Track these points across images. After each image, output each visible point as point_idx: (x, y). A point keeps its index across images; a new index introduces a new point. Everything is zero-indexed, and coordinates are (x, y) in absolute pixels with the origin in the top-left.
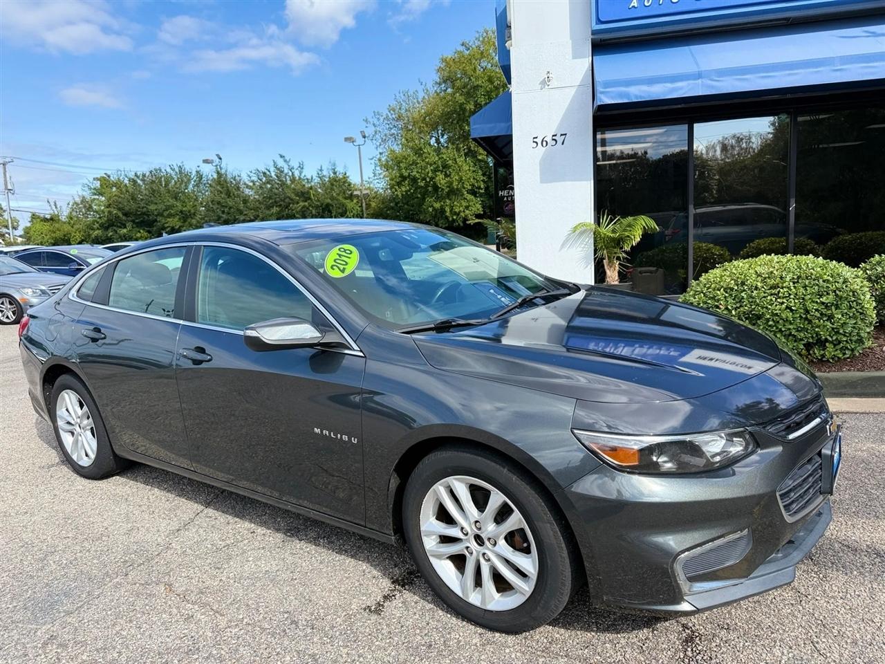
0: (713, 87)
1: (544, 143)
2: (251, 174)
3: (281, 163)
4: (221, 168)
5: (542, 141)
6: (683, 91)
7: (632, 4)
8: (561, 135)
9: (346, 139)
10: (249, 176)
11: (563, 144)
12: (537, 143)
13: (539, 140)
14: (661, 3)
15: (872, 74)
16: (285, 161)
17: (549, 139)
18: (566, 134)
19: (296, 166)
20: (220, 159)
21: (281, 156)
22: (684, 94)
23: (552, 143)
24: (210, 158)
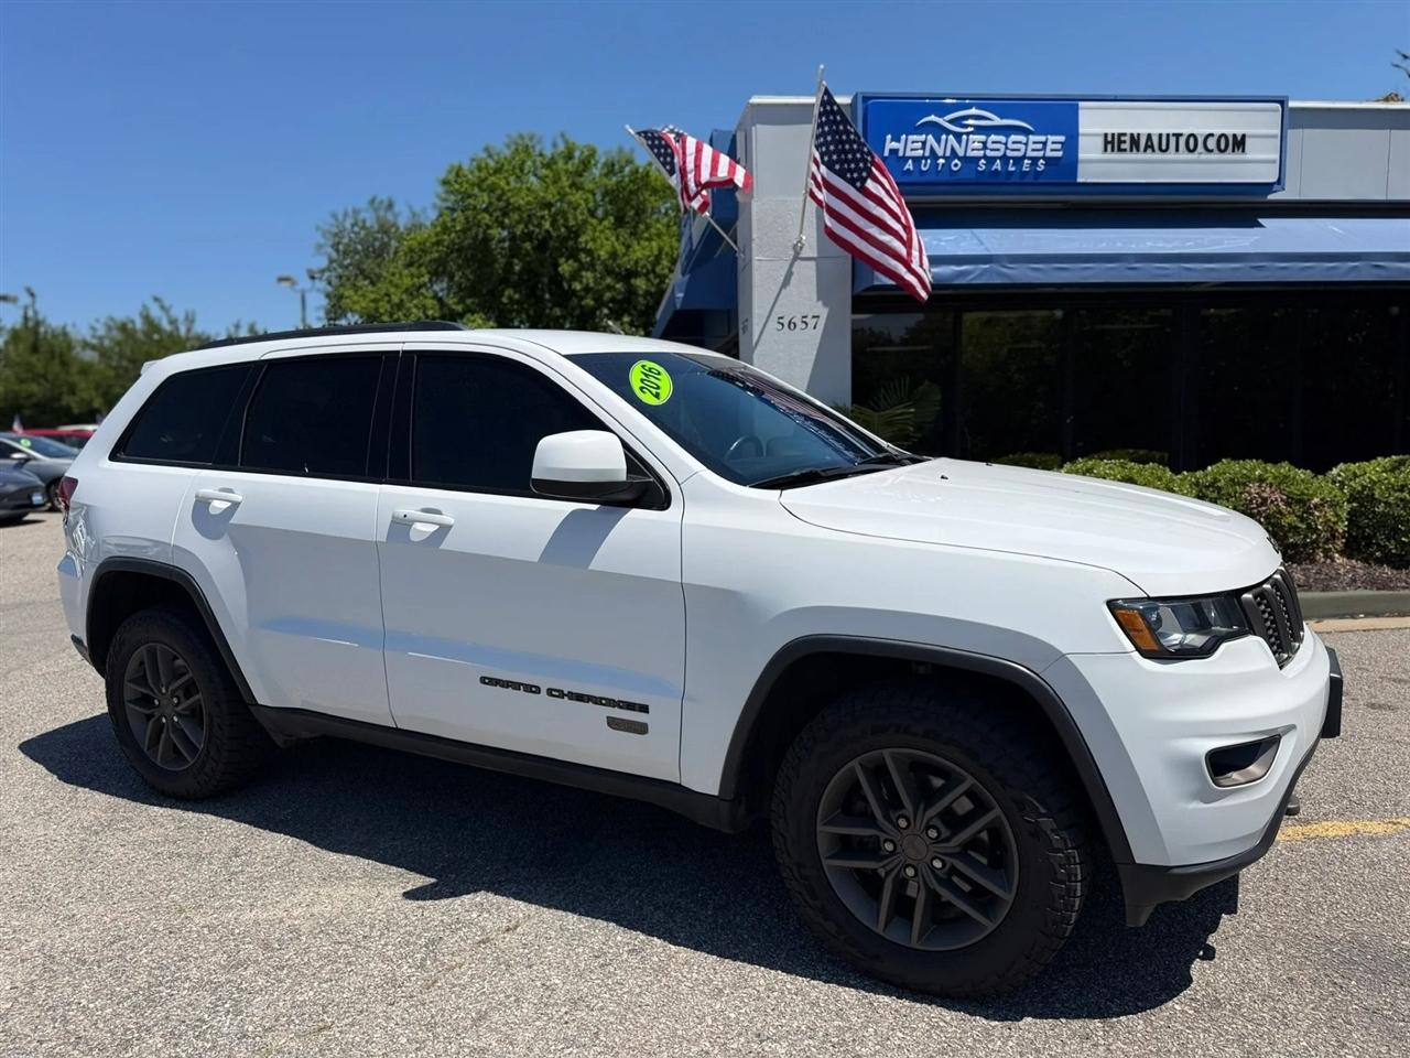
0: (1005, 275)
1: (792, 326)
2: (97, 326)
3: (155, 312)
4: (36, 313)
5: (790, 323)
6: (972, 276)
7: (907, 167)
8: (814, 317)
9: (281, 279)
10: (93, 329)
11: (815, 328)
12: (783, 325)
13: (786, 322)
14: (940, 168)
15: (1165, 276)
16: (163, 307)
17: (797, 320)
18: (818, 317)
19: (181, 317)
20: (32, 295)
21: (156, 299)
22: (975, 278)
23: (800, 325)
24: (11, 293)
